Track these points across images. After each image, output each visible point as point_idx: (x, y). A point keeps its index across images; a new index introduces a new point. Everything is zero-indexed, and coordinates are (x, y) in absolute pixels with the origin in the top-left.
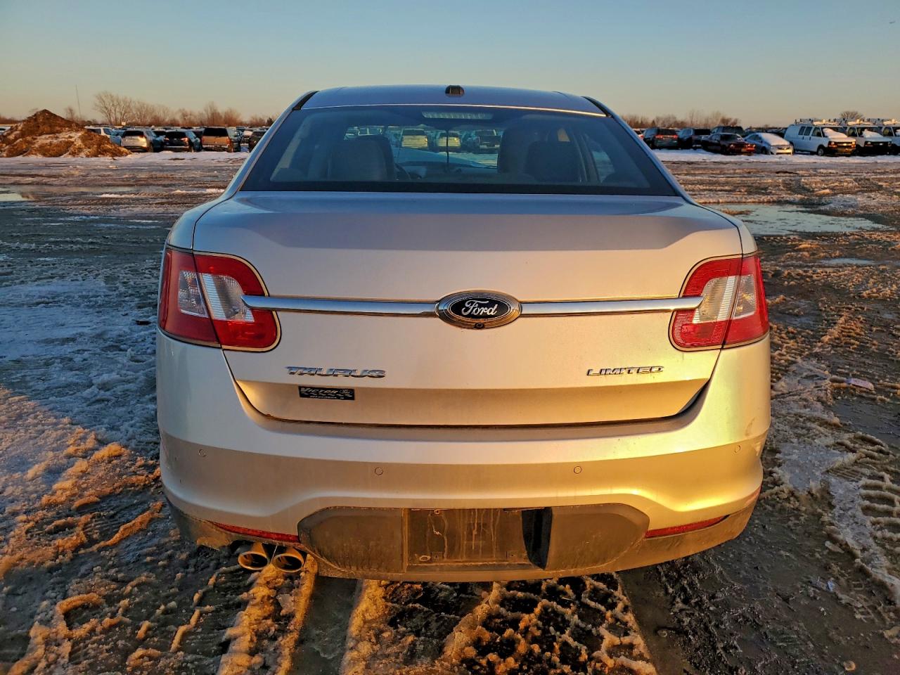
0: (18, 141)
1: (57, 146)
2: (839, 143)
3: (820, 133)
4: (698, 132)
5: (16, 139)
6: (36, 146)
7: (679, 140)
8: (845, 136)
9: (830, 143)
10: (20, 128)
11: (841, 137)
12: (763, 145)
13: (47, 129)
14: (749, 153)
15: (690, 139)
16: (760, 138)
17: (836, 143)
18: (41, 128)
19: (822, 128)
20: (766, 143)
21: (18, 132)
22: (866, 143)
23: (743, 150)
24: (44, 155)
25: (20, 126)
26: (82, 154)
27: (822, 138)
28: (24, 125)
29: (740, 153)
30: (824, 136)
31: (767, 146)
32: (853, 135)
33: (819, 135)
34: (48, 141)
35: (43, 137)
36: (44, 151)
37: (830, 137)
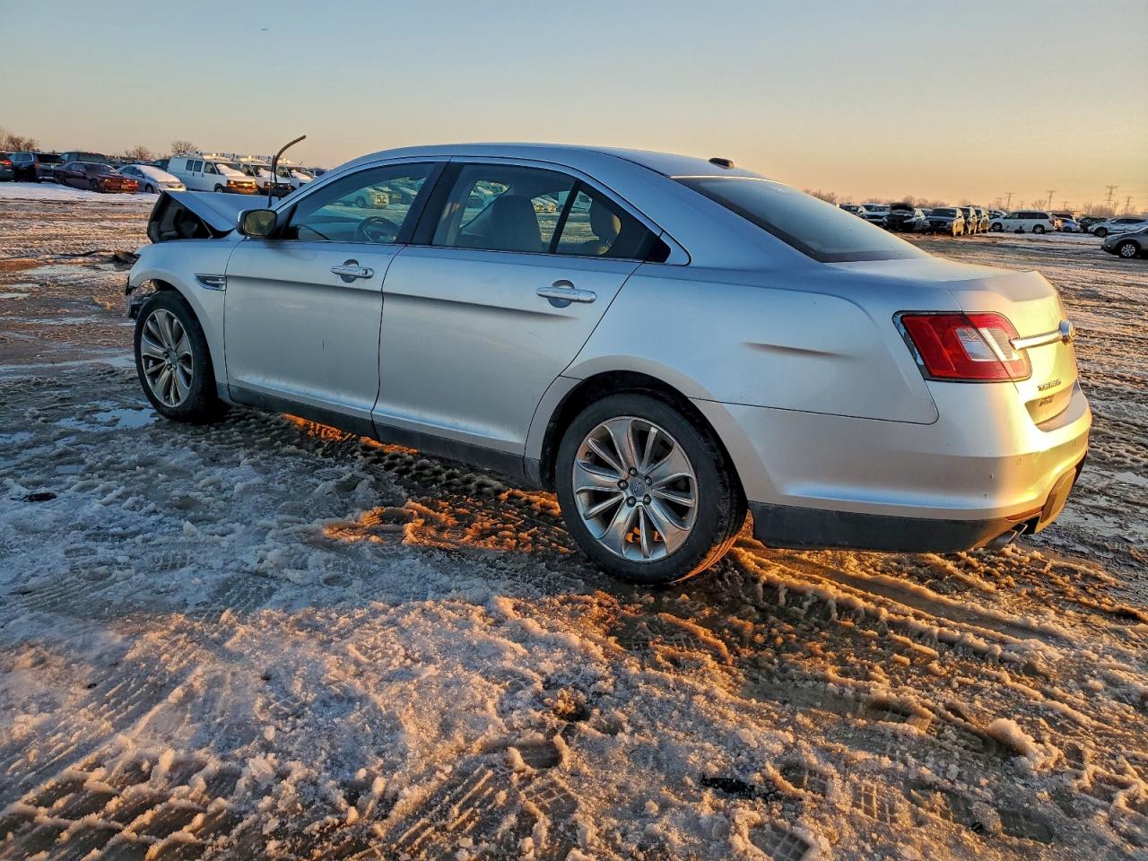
2: (239, 182)
3: (214, 171)
4: (44, 158)
7: (15, 168)
8: (244, 175)
9: (229, 182)
11: (238, 176)
12: (148, 181)
14: (132, 190)
15: (32, 168)
16: (140, 172)
17: (235, 183)
19: (216, 164)
20: (149, 178)
22: (266, 184)
23: (123, 186)
27: (217, 176)
29: (119, 190)
30: (219, 173)
31: (152, 183)
32: (249, 174)
33: (213, 171)
37: (227, 175)
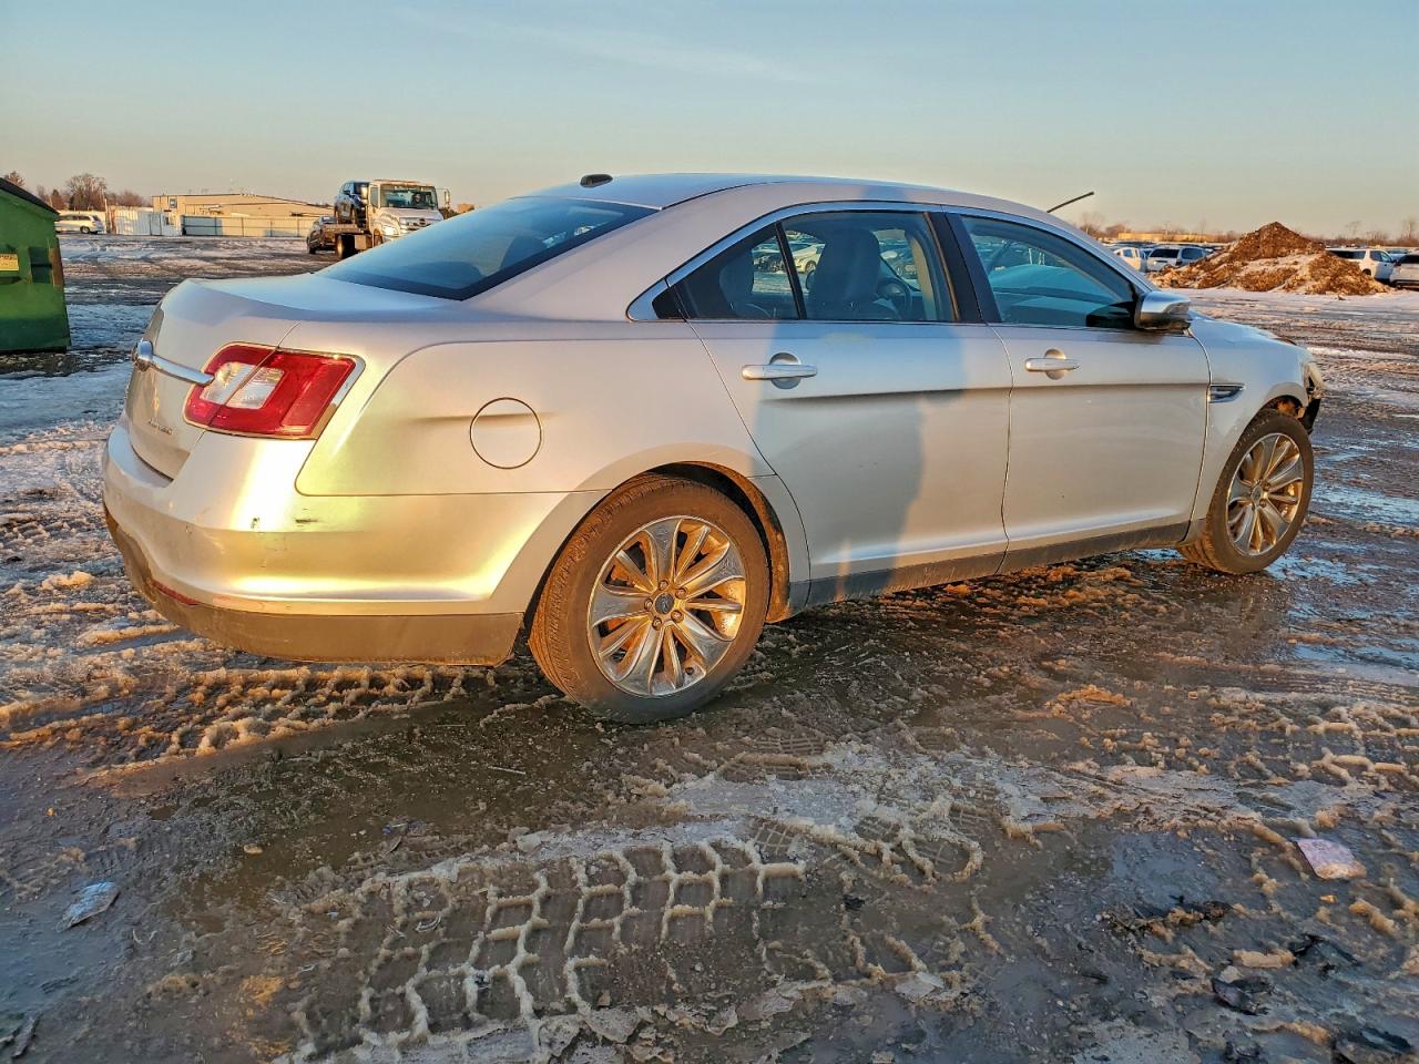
0: (1222, 266)
1: (1272, 275)
5: (1221, 263)
6: (1243, 274)
10: (1232, 249)
13: (1268, 250)
18: (1261, 249)
21: (1227, 254)
24: (1247, 288)
25: (1234, 245)
26: (1302, 290)
28: (1240, 244)
34: (1261, 269)
35: (1258, 262)
36: (1251, 283)
